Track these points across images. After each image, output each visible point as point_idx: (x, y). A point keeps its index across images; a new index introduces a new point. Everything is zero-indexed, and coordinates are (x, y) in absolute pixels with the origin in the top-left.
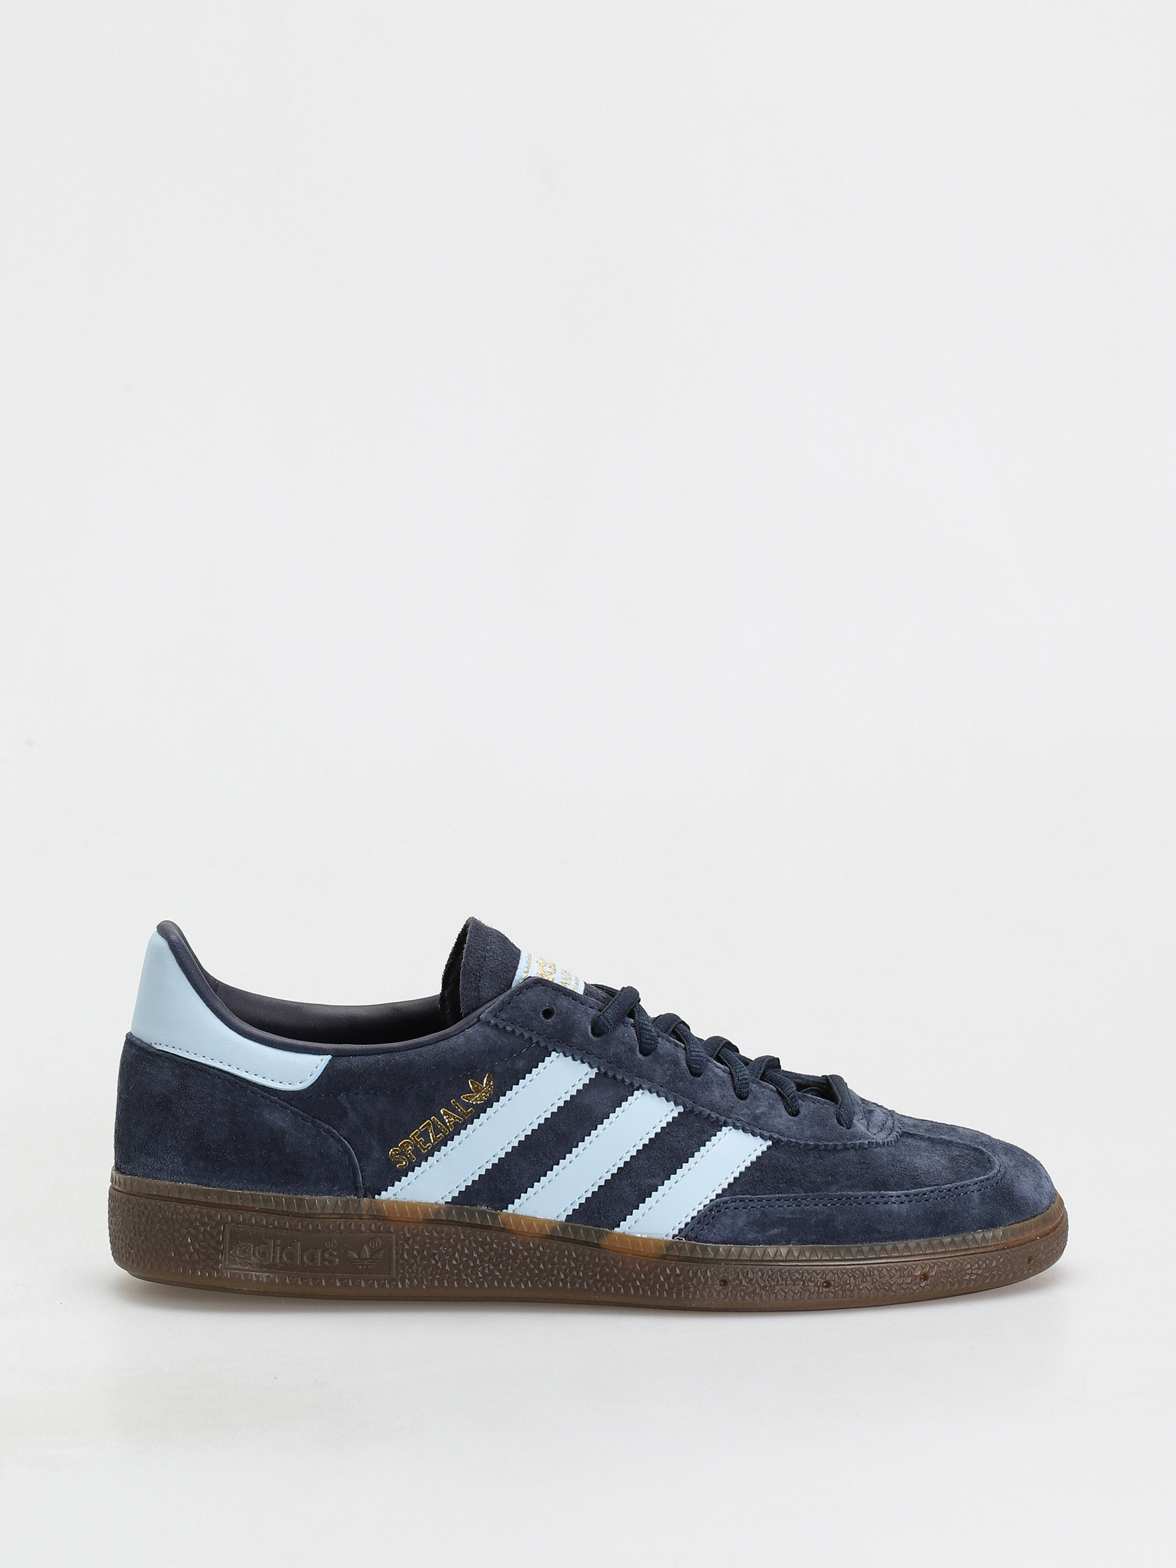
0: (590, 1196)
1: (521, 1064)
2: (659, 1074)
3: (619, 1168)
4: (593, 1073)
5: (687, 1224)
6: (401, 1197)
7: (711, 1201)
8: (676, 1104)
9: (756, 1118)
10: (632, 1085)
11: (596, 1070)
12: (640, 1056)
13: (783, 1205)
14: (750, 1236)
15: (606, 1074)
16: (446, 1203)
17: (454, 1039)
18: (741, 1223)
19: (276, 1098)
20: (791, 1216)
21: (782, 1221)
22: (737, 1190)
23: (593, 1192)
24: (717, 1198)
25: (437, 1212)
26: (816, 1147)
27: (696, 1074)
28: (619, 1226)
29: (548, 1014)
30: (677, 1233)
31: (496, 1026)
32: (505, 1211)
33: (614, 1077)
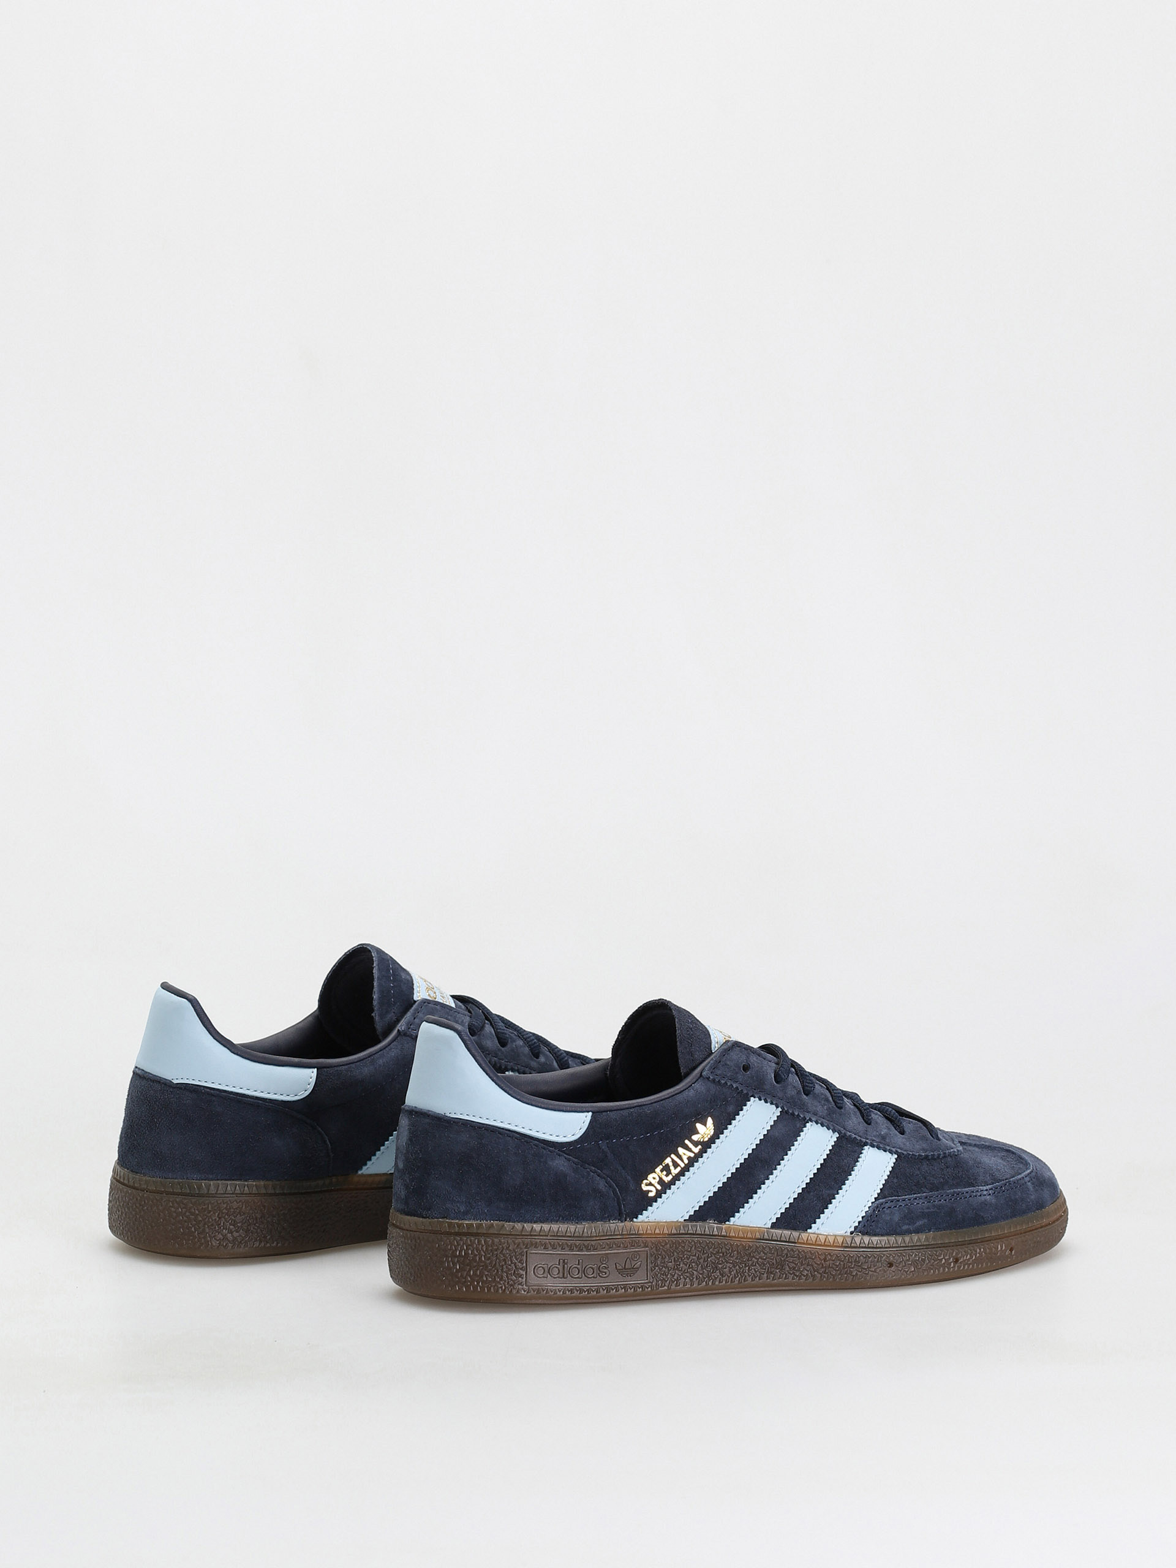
0: (788, 1206)
1: (731, 1109)
2: (821, 1110)
3: (807, 1184)
4: (778, 1112)
5: (859, 1222)
6: (652, 1219)
7: (872, 1203)
8: (834, 1131)
9: (884, 1138)
10: (804, 1118)
11: (780, 1109)
12: (805, 1096)
13: (919, 1201)
14: (905, 1227)
15: (787, 1112)
16: (685, 1220)
17: (686, 1092)
18: (896, 1218)
19: (553, 1149)
20: (928, 1210)
21: (923, 1215)
22: (886, 1193)
23: (790, 1203)
24: (875, 1201)
25: (678, 1228)
26: (927, 1156)
27: (840, 1108)
28: (811, 1228)
29: (746, 1068)
30: (853, 1230)
31: (714, 1080)
32: (727, 1223)
33: (793, 1114)
